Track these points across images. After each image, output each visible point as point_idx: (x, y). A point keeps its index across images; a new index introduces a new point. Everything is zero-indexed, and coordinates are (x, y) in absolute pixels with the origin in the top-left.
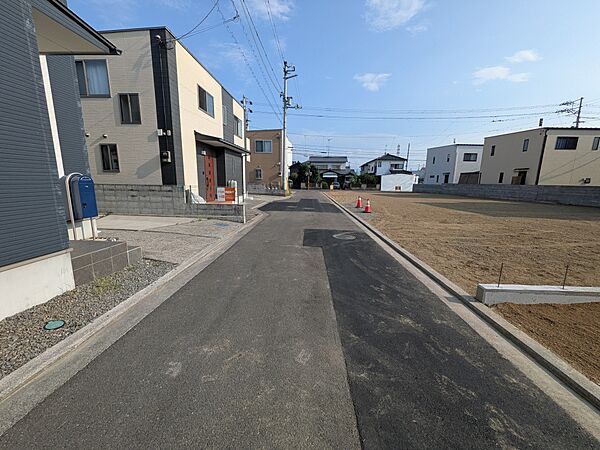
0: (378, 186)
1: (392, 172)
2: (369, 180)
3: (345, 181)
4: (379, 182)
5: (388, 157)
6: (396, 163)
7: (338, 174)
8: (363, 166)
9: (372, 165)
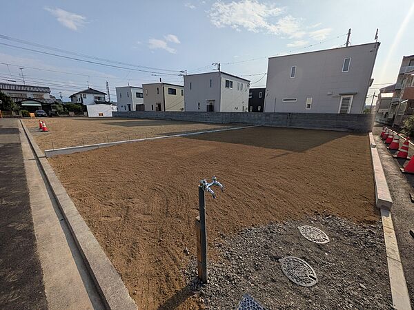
0: (85, 113)
1: (97, 103)
2: (76, 108)
3: (50, 109)
4: (86, 110)
5: (90, 91)
6: (99, 96)
7: (42, 103)
8: (71, 97)
9: (79, 96)
